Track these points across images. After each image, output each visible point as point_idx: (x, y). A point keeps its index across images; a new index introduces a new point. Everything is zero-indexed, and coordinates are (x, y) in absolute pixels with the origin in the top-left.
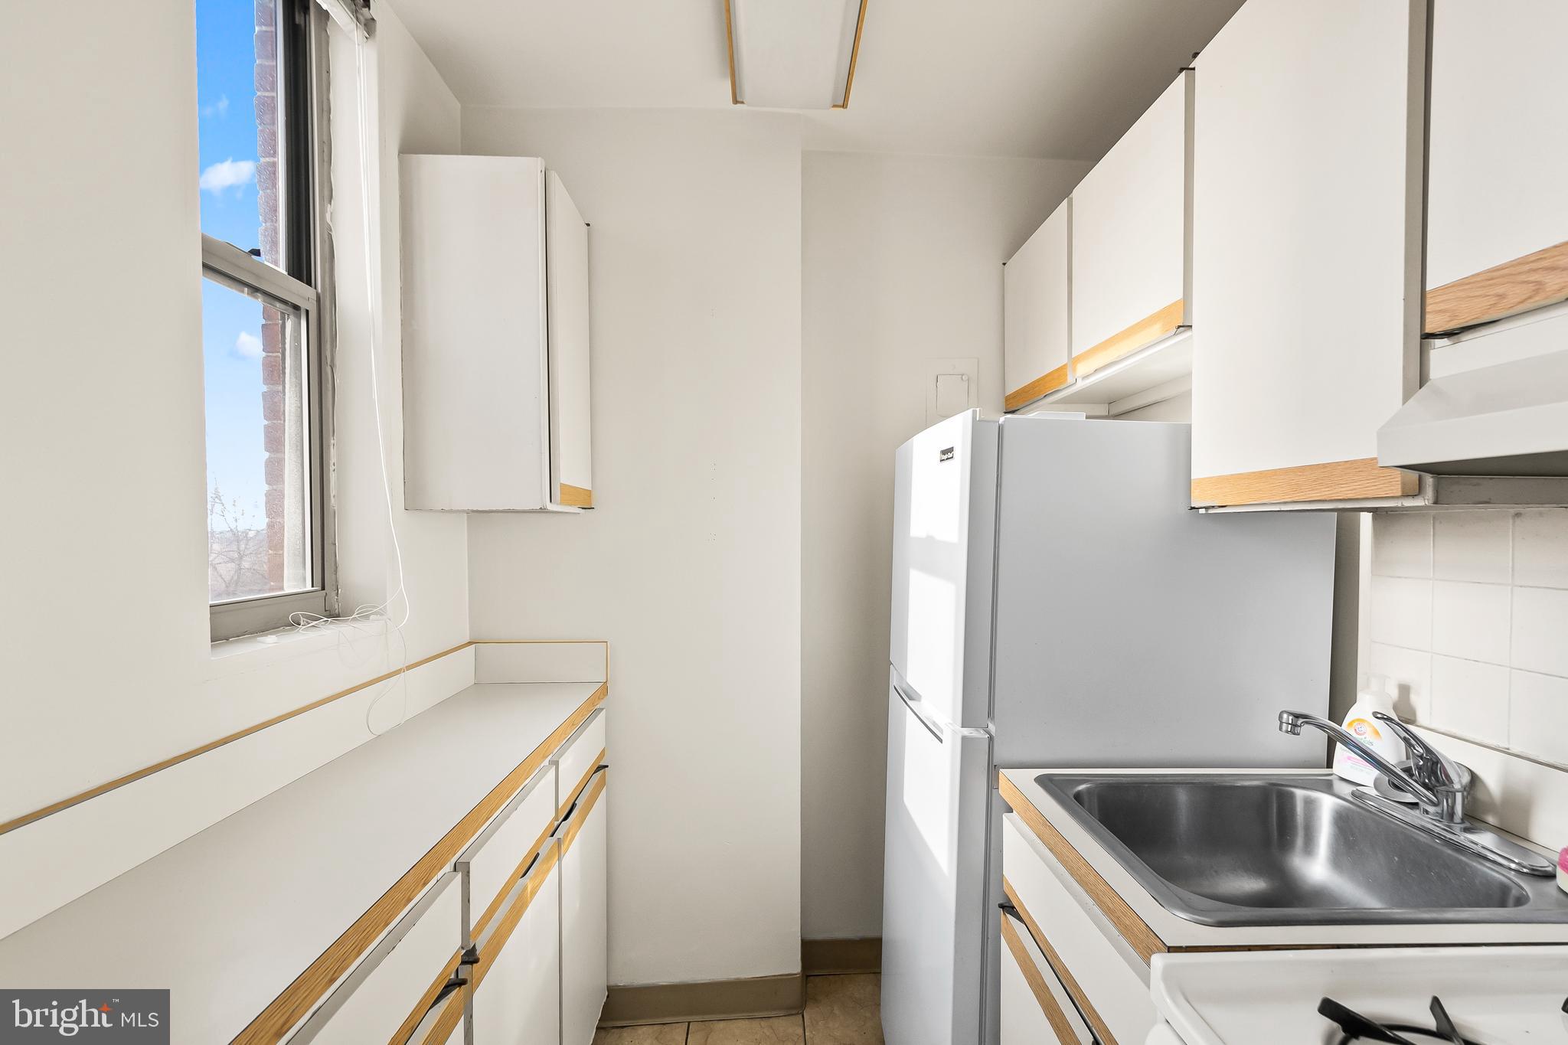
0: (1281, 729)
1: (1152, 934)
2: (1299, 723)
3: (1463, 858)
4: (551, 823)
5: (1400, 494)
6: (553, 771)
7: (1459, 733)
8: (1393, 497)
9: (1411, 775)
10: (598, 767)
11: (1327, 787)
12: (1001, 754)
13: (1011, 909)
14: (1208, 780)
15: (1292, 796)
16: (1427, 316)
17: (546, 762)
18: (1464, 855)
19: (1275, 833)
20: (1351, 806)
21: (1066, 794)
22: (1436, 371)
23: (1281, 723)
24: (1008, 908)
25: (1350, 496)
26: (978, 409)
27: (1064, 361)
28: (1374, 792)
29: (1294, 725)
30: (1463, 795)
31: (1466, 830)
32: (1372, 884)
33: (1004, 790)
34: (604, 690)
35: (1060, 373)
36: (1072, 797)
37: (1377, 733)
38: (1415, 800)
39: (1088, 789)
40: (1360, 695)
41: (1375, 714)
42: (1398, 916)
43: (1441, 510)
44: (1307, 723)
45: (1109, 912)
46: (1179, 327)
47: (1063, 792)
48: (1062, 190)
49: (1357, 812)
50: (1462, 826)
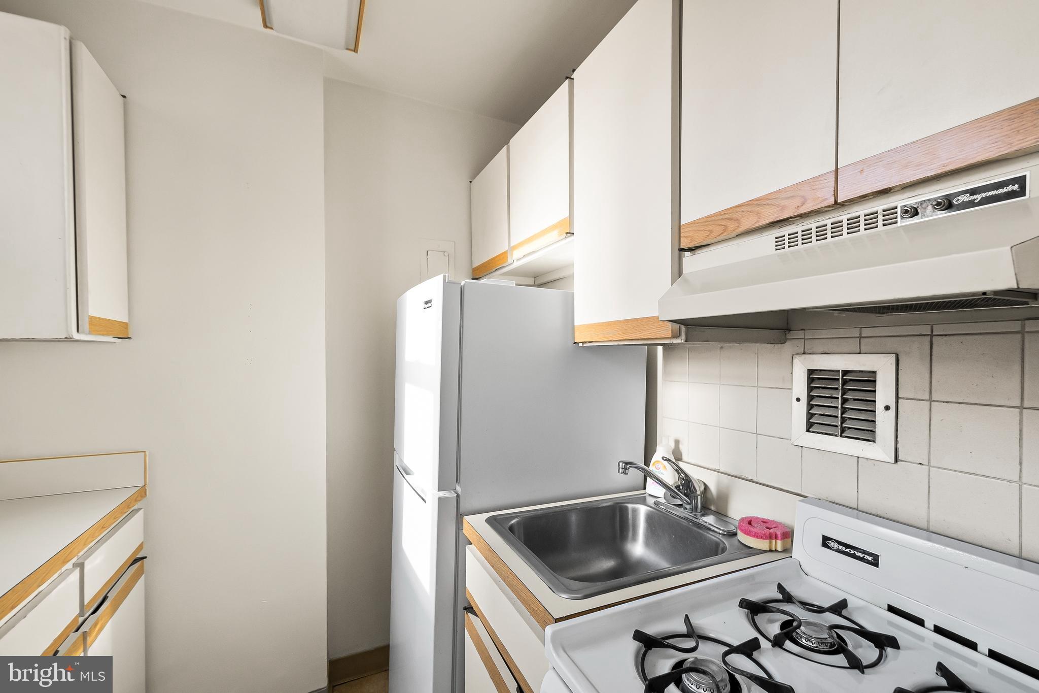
0: (619, 472)
1: (547, 612)
2: (628, 466)
3: (701, 531)
4: (75, 619)
5: (671, 336)
6: (77, 573)
7: (700, 464)
8: (668, 338)
9: (679, 490)
10: (135, 560)
11: (643, 501)
12: (465, 506)
13: (471, 609)
14: (585, 505)
15: (627, 508)
16: (681, 239)
17: (69, 565)
18: (701, 530)
19: (618, 531)
20: (654, 510)
21: (504, 528)
22: (685, 270)
23: (619, 468)
24: (469, 609)
25: (649, 337)
26: (447, 275)
27: (506, 248)
28: (663, 501)
29: (625, 469)
30: (701, 497)
31: (703, 515)
32: (663, 553)
33: (466, 531)
34: (142, 493)
35: (503, 256)
36: (507, 528)
37: (665, 467)
38: (681, 503)
39: (518, 522)
40: (658, 448)
41: (663, 458)
42: (675, 570)
43: (689, 345)
44: (631, 467)
45: (524, 602)
46: (567, 233)
47: (502, 526)
48: (505, 140)
49: (657, 513)
50: (701, 514)
